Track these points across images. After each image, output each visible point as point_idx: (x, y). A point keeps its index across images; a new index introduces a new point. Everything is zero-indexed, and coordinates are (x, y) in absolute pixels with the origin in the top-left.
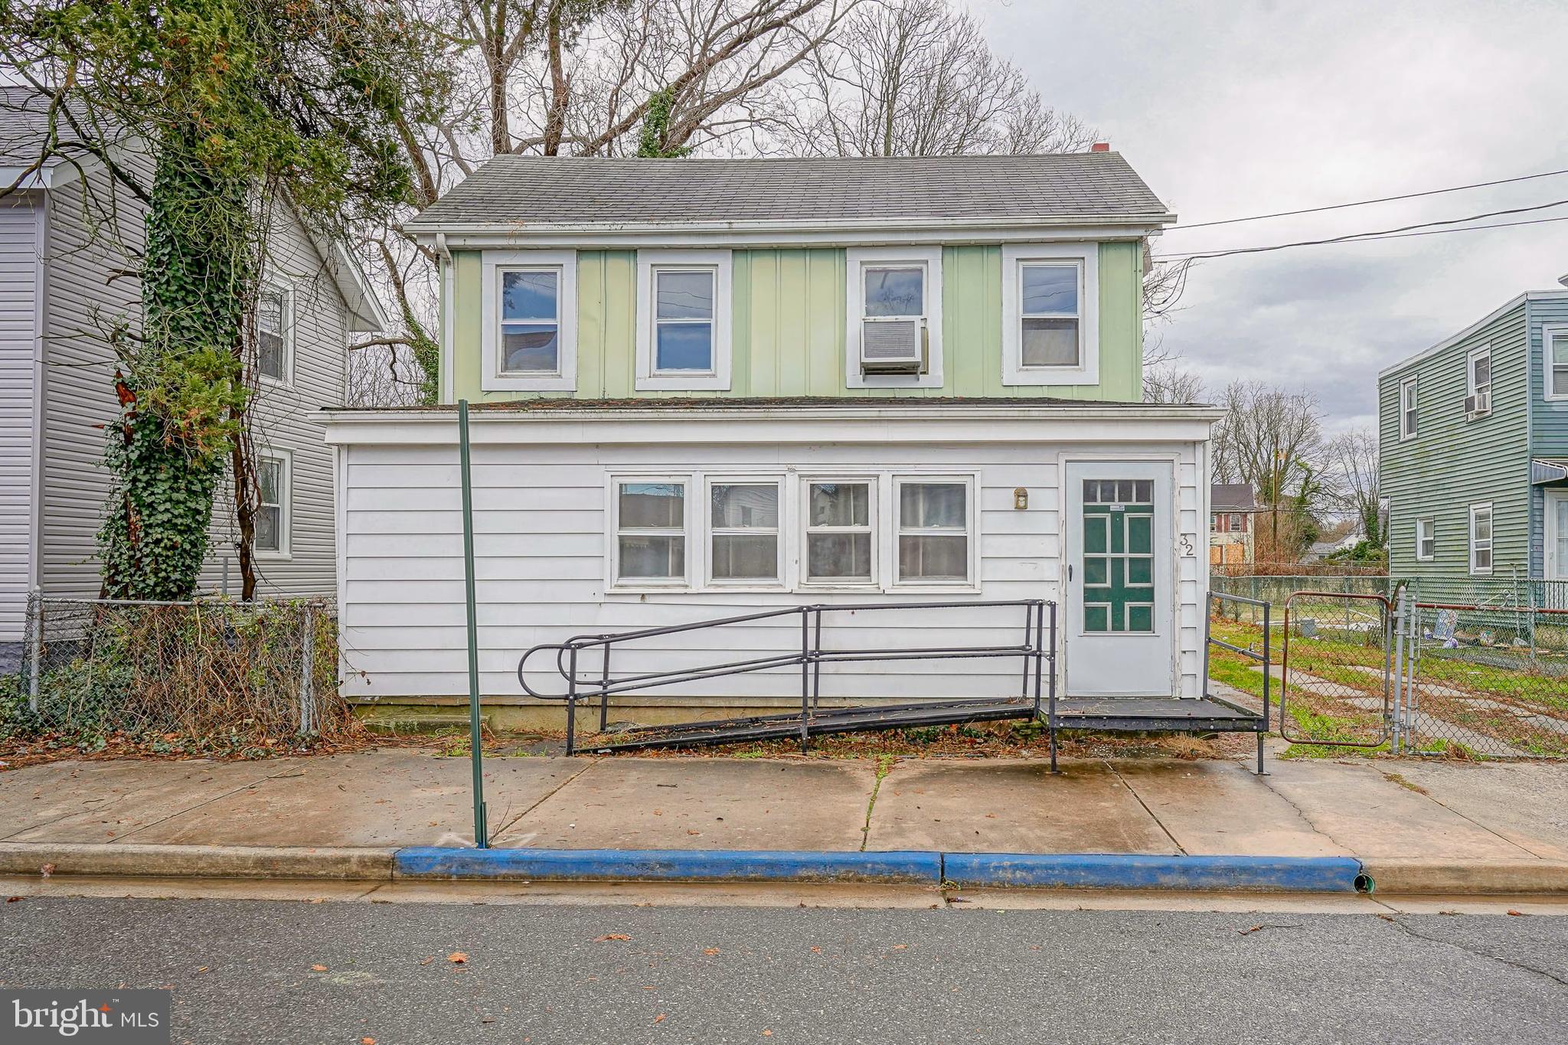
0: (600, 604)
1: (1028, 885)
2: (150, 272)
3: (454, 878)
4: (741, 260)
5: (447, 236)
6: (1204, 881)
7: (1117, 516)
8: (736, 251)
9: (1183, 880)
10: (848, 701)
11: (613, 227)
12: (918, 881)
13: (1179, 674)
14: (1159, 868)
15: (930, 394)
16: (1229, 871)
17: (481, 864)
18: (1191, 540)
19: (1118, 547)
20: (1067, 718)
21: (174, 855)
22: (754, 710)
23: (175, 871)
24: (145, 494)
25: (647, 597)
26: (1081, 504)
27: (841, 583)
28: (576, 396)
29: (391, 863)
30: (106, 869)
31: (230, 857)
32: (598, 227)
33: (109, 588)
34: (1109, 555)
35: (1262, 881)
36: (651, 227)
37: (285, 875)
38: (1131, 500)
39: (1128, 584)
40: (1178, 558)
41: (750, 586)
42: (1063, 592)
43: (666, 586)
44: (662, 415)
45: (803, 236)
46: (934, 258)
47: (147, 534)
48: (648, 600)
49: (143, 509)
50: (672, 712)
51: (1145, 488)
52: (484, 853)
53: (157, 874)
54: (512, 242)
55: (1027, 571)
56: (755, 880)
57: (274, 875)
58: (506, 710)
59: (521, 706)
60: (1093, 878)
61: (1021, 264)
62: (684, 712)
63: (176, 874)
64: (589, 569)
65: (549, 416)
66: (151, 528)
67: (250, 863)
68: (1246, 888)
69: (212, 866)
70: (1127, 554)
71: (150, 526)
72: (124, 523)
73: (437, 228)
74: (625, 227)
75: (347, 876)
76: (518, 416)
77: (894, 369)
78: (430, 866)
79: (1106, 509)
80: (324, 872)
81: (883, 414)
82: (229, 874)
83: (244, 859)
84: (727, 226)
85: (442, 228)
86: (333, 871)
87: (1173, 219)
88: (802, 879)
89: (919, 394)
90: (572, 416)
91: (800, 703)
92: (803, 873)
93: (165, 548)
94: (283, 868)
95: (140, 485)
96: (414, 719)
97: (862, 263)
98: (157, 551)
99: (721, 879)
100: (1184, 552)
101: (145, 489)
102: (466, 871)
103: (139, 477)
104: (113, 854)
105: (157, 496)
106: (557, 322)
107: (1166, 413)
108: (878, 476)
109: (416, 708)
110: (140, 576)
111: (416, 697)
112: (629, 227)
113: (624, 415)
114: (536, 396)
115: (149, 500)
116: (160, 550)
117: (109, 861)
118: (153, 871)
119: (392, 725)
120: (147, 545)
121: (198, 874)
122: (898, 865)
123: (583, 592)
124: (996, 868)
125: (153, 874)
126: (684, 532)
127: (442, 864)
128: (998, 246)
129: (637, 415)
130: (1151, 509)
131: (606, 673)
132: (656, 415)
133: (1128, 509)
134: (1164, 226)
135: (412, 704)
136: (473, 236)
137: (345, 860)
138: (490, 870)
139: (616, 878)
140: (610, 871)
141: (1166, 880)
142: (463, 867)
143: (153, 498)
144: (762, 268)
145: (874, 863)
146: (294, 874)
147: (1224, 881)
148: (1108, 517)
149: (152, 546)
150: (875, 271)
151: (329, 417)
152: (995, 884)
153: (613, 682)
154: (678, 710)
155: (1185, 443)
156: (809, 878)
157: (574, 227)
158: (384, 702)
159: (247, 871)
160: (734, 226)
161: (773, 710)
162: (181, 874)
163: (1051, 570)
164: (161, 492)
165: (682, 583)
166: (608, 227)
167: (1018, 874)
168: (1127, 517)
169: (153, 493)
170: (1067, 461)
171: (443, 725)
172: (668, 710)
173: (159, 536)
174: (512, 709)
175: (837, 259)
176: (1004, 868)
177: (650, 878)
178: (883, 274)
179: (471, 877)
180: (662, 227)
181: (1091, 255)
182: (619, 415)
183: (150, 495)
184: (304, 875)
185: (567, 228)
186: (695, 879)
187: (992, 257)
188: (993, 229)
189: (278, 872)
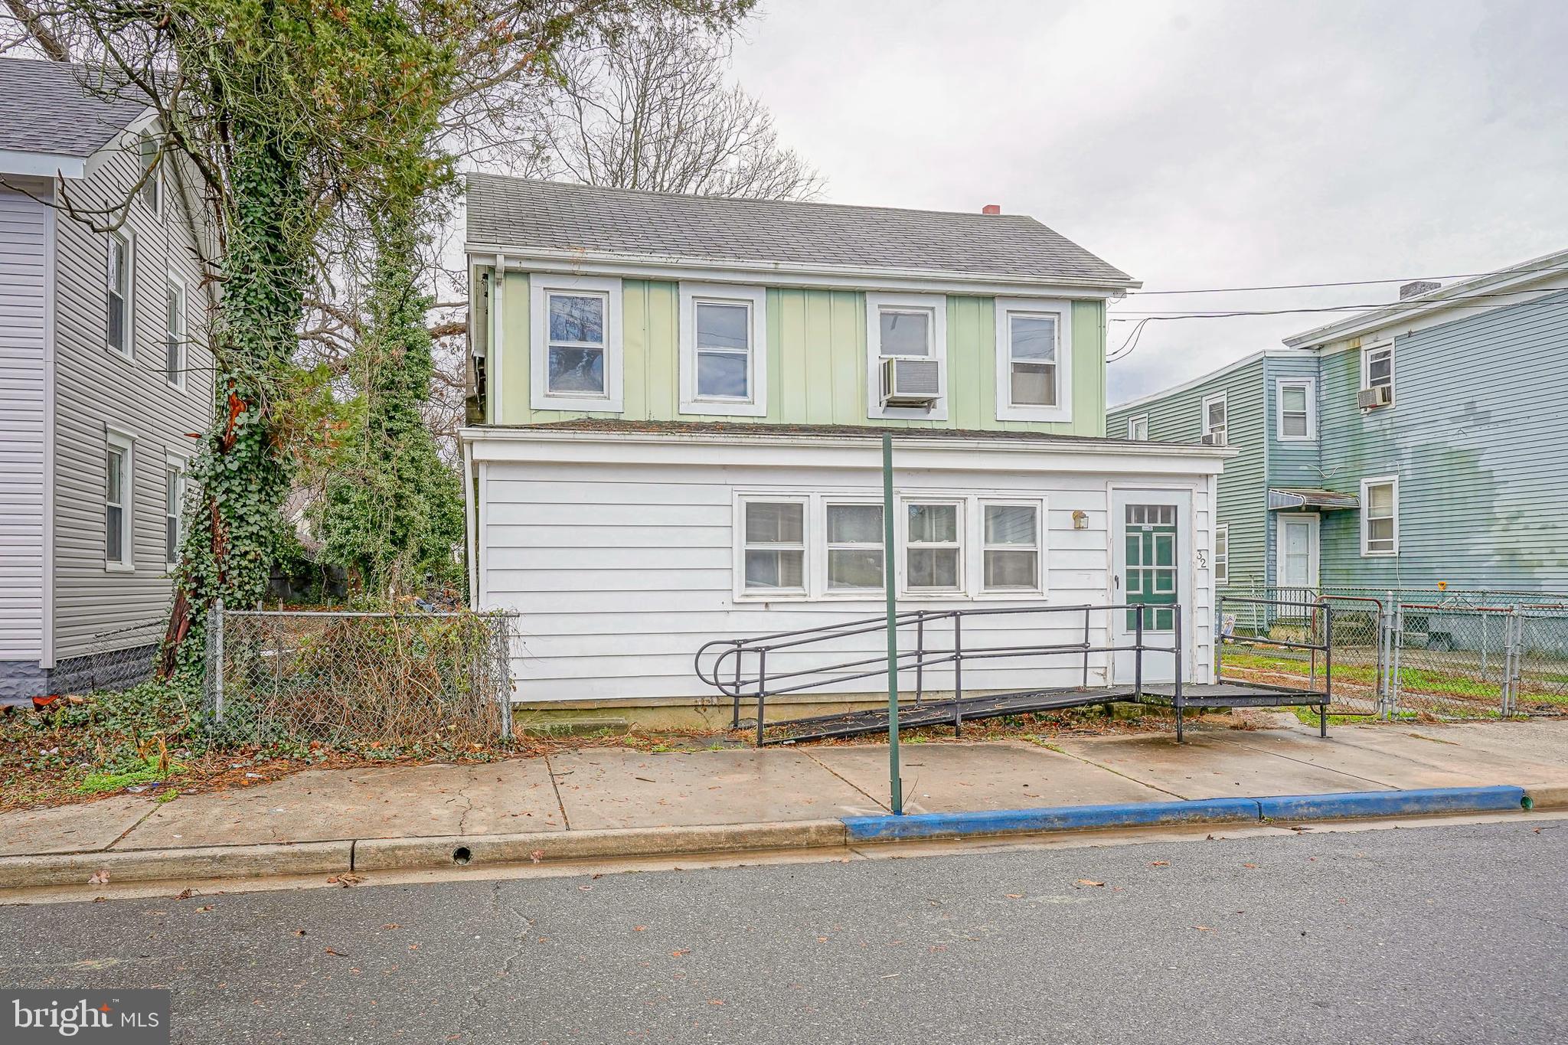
0: (728, 612)
1: (1318, 818)
2: (237, 278)
3: (897, 840)
4: (774, 296)
5: (506, 258)
6: (1431, 807)
7: (1147, 535)
8: (770, 288)
9: (1416, 807)
10: (940, 694)
11: (669, 260)
12: (1244, 819)
13: (1196, 664)
14: (1401, 799)
15: (937, 426)
16: (1445, 798)
17: (918, 827)
18: (1204, 555)
19: (1148, 561)
20: (1191, 698)
21: (653, 836)
22: (860, 704)
23: (656, 850)
24: (238, 505)
25: (770, 605)
26: (1124, 525)
27: (935, 592)
28: (622, 417)
29: (844, 830)
30: (592, 852)
31: (704, 835)
32: (655, 259)
33: (192, 601)
34: (1141, 567)
35: (1466, 805)
36: (705, 262)
37: (755, 846)
38: (1156, 522)
39: (1155, 591)
40: (1195, 570)
41: (860, 595)
42: (1111, 598)
43: (787, 595)
44: (795, 441)
45: (835, 280)
46: (940, 305)
47: (234, 547)
48: (772, 608)
49: (232, 521)
50: (790, 709)
51: (1169, 512)
52: (897, 819)
53: (639, 853)
54: (575, 268)
55: (1082, 581)
56: (1129, 826)
57: (745, 847)
58: (639, 711)
59: (653, 708)
60: (1361, 810)
61: (1010, 314)
62: (800, 708)
63: (658, 852)
64: (719, 580)
65: (694, 439)
66: (238, 540)
67: (723, 838)
68: (1456, 811)
69: (689, 843)
70: (1154, 567)
71: (237, 538)
72: (208, 535)
73: (498, 249)
74: (680, 261)
75: (808, 844)
76: (665, 438)
77: (910, 402)
78: (878, 831)
79: (1139, 529)
80: (788, 842)
81: (980, 446)
82: (705, 849)
83: (716, 835)
84: (773, 266)
85: (504, 250)
86: (797, 840)
87: (1139, 285)
88: (1163, 823)
89: (928, 426)
90: (716, 439)
91: (914, 697)
92: (1164, 818)
93: (250, 561)
94: (752, 841)
95: (234, 496)
96: (568, 722)
97: (880, 306)
98: (244, 563)
99: (1104, 827)
100: (1199, 564)
101: (236, 500)
102: (906, 834)
103: (234, 488)
104: (597, 838)
105: (249, 508)
106: (603, 346)
107: (1196, 451)
108: (965, 499)
109: (553, 713)
110: (227, 589)
111: (556, 702)
112: (685, 261)
113: (762, 441)
114: (584, 416)
115: (241, 512)
116: (246, 562)
117: (595, 845)
118: (636, 851)
119: (548, 728)
120: (233, 557)
121: (677, 851)
122: (1230, 808)
123: (715, 601)
124: (1296, 806)
125: (635, 854)
126: (805, 547)
127: (886, 829)
128: (992, 298)
129: (773, 441)
130: (1174, 529)
131: (738, 675)
132: (790, 441)
133: (1156, 529)
134: (1128, 290)
135: (551, 709)
136: (529, 259)
137: (805, 830)
138: (927, 832)
139: (1025, 832)
140: (1021, 826)
141: (1408, 808)
142: (904, 830)
143: (245, 510)
144: (791, 304)
145: (1213, 807)
146: (763, 846)
147: (1442, 806)
148: (1140, 535)
149: (238, 558)
150: (888, 314)
151: (482, 434)
152: (1297, 818)
153: (745, 683)
154: (795, 707)
155: (1200, 476)
156: (1168, 822)
157: (631, 258)
158: (523, 707)
159: (721, 846)
160: (780, 266)
161: (877, 704)
162: (662, 852)
163: (1101, 580)
164: (253, 503)
165: (802, 592)
166: (664, 260)
167: (1311, 809)
168: (1155, 535)
169: (244, 505)
170: (1114, 489)
171: (597, 728)
172: (787, 707)
173: (247, 549)
174: (645, 711)
175: (859, 300)
176: (1301, 806)
177: (1051, 829)
178: (892, 318)
179: (911, 838)
180: (714, 263)
181: (1066, 310)
182: (757, 441)
183: (242, 506)
184: (772, 846)
185: (626, 258)
186: (1086, 828)
187: (986, 308)
188: (995, 284)
189: (748, 845)
